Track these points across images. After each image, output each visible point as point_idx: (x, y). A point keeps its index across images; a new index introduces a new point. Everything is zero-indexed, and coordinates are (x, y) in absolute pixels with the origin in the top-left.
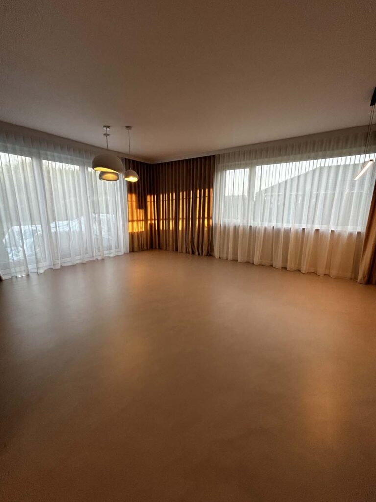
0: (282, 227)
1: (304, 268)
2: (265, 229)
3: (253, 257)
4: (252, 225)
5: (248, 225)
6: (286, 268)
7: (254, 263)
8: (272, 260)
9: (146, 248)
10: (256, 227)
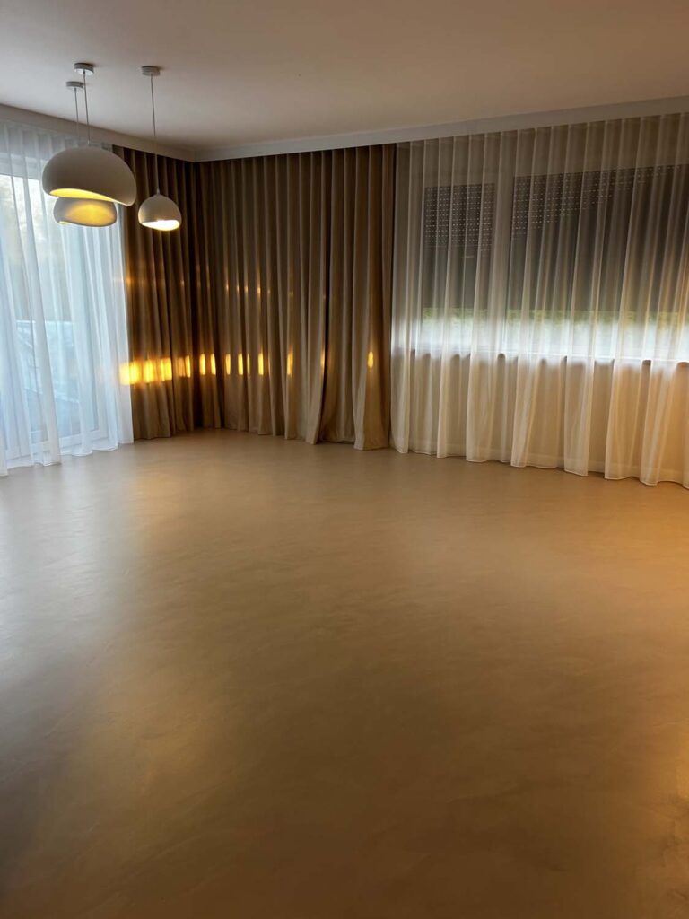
0: (589, 359)
1: (648, 472)
2: (543, 362)
3: (509, 448)
4: (504, 352)
5: (493, 355)
6: (600, 474)
7: (512, 464)
8: (561, 454)
9: (182, 427)
10: (516, 359)
